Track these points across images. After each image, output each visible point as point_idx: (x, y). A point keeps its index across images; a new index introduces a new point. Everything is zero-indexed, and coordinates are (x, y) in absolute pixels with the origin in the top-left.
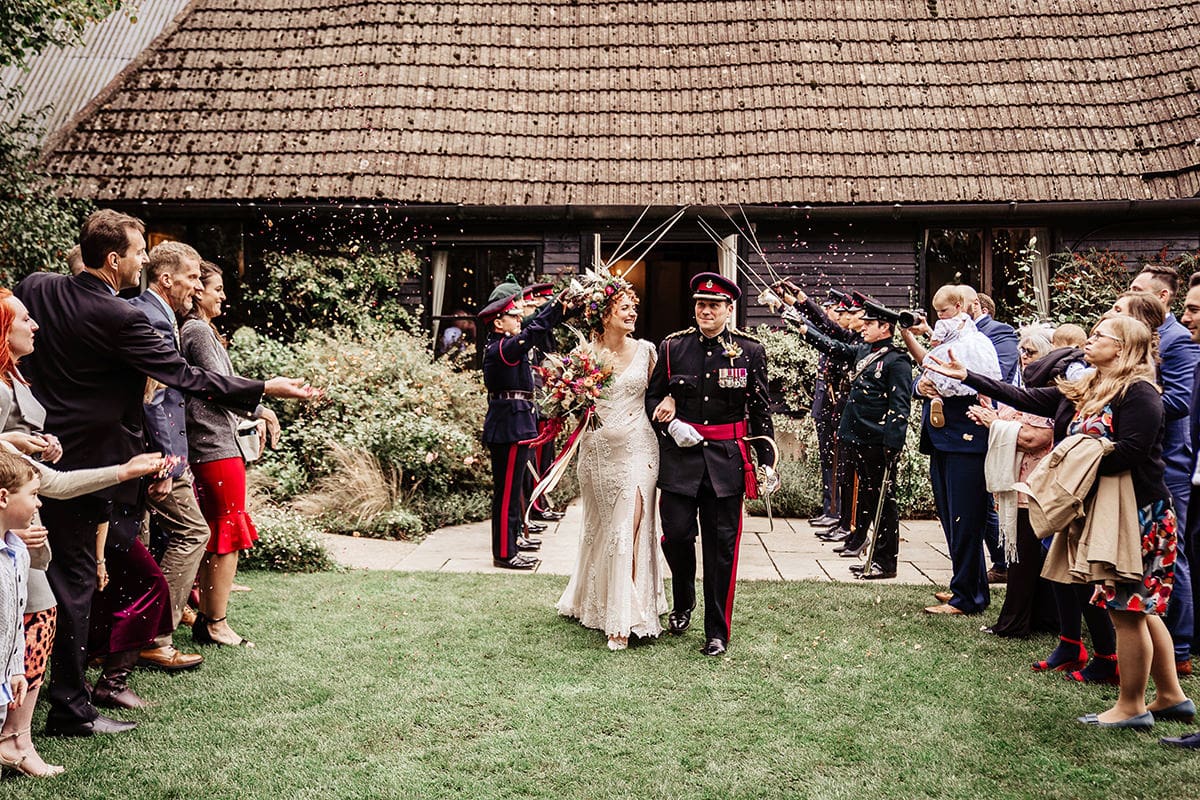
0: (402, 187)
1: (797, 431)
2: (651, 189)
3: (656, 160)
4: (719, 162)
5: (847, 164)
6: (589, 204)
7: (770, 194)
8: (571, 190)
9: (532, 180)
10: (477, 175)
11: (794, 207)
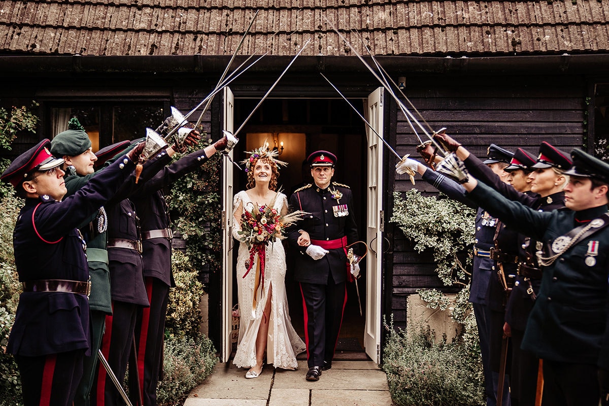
0: (16, 37)
1: (451, 308)
2: (290, 40)
3: (297, 8)
4: (366, 11)
5: (507, 11)
6: (221, 54)
7: (421, 44)
8: (201, 40)
9: (160, 30)
10: (99, 23)
11: (449, 57)
